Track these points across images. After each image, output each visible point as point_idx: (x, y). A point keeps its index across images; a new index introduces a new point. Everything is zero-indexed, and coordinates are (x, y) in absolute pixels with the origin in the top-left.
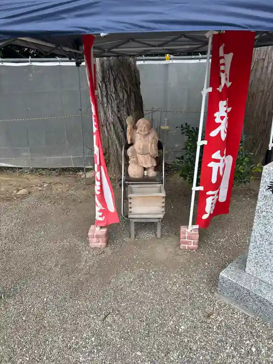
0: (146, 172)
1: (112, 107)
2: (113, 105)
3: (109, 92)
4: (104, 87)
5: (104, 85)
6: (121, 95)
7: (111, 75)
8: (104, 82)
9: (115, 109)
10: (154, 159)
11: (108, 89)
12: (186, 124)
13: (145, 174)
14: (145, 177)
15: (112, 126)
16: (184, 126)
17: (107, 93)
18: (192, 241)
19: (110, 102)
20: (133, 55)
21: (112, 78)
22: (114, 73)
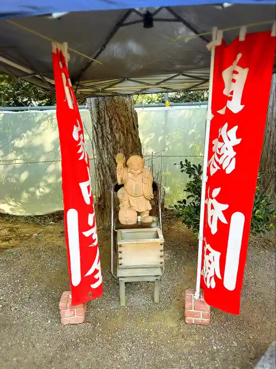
0: (139, 217)
1: (107, 149)
2: (109, 147)
3: (105, 134)
4: (99, 129)
5: (99, 127)
6: (117, 136)
7: (106, 116)
8: (100, 124)
9: (111, 151)
10: (149, 201)
11: (104, 131)
12: (186, 161)
13: (139, 220)
14: (139, 224)
15: (107, 168)
16: (184, 163)
17: (103, 135)
18: (201, 312)
19: (106, 144)
20: (129, 95)
21: (107, 119)
22: (109, 114)
